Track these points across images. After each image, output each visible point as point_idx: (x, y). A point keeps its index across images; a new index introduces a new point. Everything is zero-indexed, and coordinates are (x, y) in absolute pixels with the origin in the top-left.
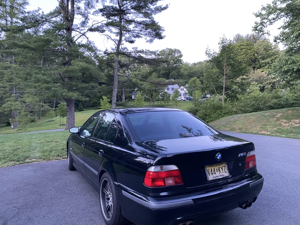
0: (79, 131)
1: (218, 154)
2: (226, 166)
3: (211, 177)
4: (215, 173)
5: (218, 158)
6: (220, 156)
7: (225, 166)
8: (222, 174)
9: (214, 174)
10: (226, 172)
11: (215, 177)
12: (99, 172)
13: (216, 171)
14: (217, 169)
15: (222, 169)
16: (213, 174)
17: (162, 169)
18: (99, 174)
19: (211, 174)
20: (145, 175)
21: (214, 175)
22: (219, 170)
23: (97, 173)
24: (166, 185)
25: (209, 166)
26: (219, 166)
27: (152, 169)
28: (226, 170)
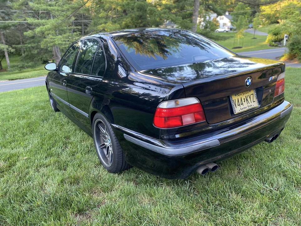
0: (57, 67)
1: (248, 79)
2: (255, 94)
3: (238, 110)
4: (243, 104)
5: (248, 84)
6: (250, 81)
7: (253, 94)
8: (250, 104)
9: (241, 104)
10: (255, 101)
11: (243, 109)
12: (90, 114)
13: (243, 100)
14: (244, 99)
15: (250, 98)
16: (239, 105)
17: (177, 104)
18: (90, 116)
19: (238, 105)
20: (154, 114)
21: (242, 106)
22: (247, 100)
23: (87, 115)
24: (184, 124)
25: (236, 95)
26: (246, 95)
27: (164, 105)
28: (255, 99)
